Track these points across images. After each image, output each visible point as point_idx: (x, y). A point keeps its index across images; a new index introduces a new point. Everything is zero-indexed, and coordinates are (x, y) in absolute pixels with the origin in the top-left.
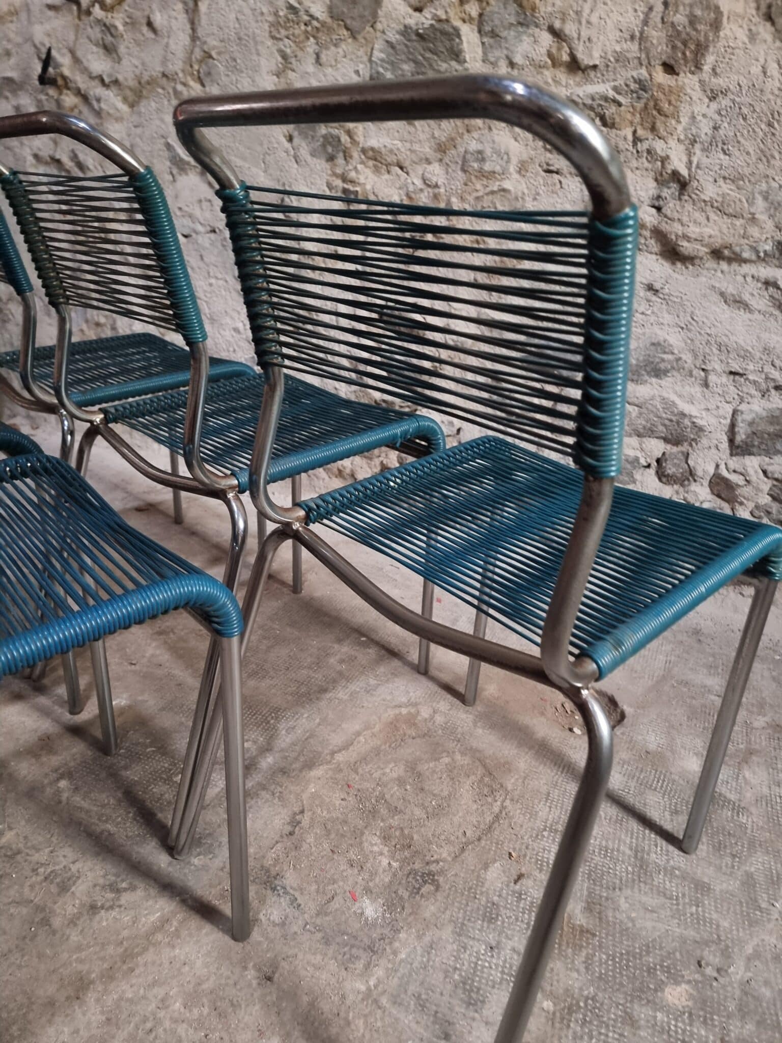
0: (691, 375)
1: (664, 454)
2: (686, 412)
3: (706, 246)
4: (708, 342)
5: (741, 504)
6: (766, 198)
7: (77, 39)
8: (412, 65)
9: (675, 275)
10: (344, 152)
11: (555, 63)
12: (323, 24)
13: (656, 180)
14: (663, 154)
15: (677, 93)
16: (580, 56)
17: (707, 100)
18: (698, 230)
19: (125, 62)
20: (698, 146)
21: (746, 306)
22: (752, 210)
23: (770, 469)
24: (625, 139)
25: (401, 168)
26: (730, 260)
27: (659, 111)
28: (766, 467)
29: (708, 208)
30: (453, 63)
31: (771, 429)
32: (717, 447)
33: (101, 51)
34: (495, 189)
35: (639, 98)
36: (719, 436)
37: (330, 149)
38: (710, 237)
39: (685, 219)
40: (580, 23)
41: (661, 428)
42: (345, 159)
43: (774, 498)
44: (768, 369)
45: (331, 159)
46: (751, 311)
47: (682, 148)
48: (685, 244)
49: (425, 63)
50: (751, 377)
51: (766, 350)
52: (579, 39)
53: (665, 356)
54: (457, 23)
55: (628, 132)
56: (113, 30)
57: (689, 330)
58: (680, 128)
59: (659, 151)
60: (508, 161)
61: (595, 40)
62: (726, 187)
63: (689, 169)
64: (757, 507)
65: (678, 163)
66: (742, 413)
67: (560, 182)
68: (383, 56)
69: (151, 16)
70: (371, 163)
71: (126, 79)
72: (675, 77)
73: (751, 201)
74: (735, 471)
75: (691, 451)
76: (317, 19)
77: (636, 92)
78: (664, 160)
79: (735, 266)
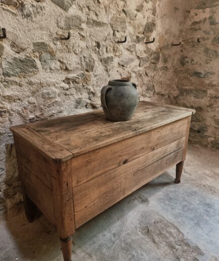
8: (20, 69)
11: (62, 69)
13: (88, 94)
14: (89, 88)
16: (68, 68)
17: (94, 77)
20: (94, 86)
24: (81, 85)
25: (19, 100)
27: (87, 80)
30: (34, 69)
34: (54, 101)
39: (96, 101)
40: (67, 60)
47: (91, 86)
49: (24, 69)
52: (67, 64)
54: (33, 58)
58: (91, 82)
60: (56, 94)
61: (71, 64)
63: (94, 91)
67: (69, 97)
68: (7, 66)
72: (89, 73)
77: (82, 76)
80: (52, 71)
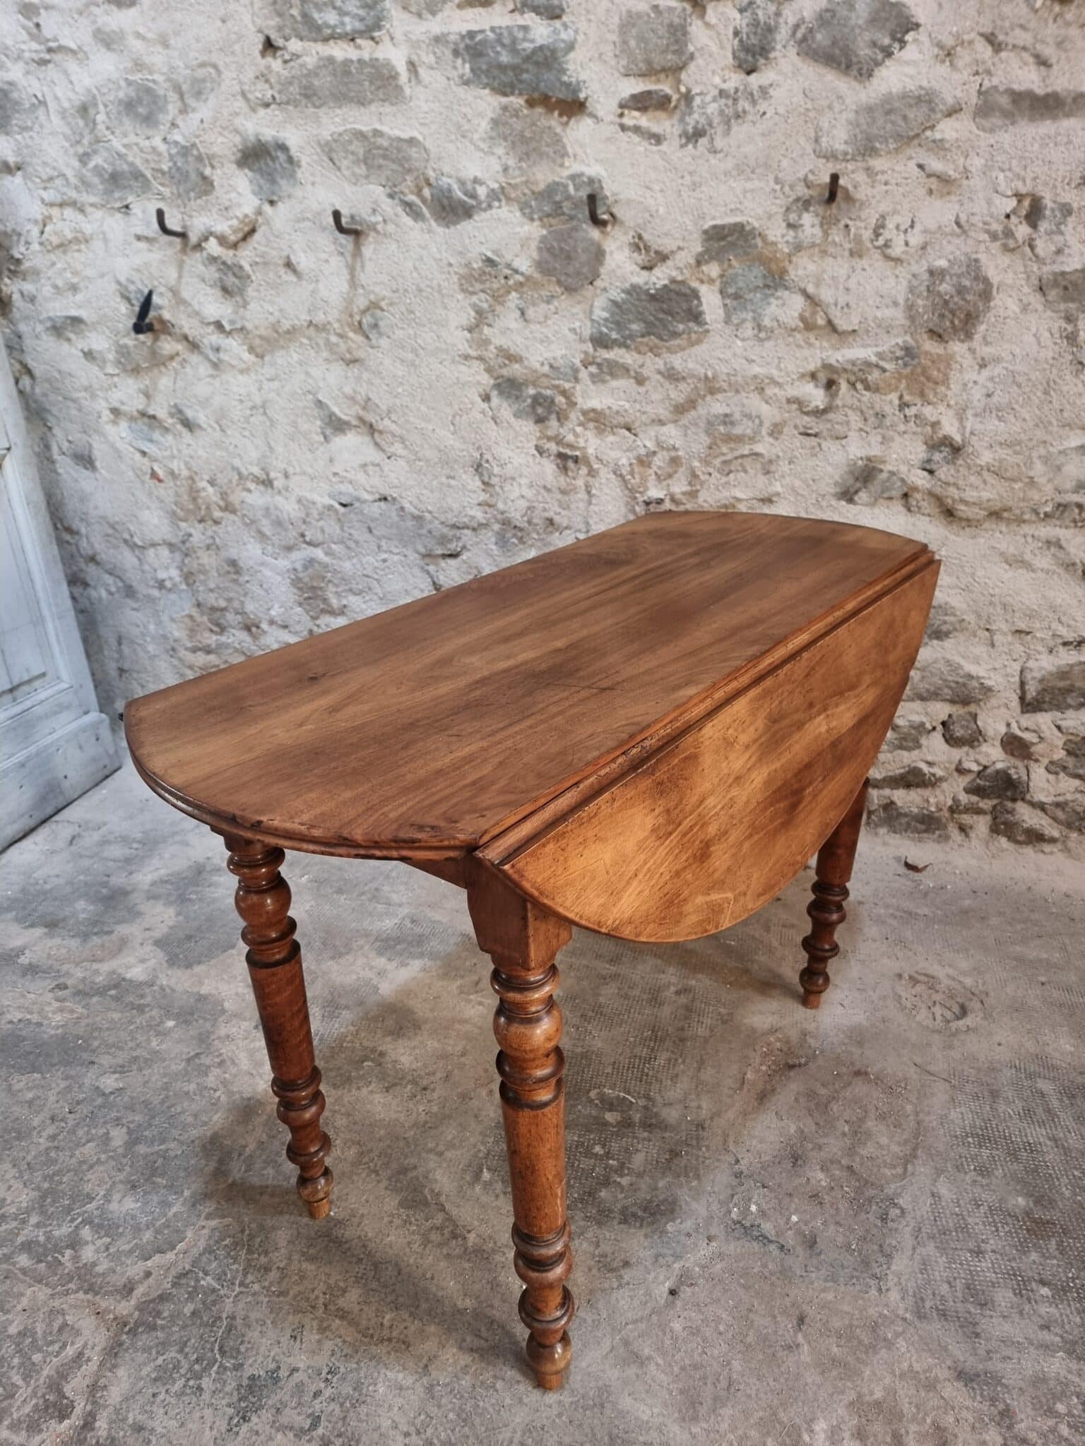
0: (975, 636)
1: (950, 716)
2: (974, 673)
3: (985, 509)
4: (991, 603)
5: (1037, 761)
6: (1046, 463)
7: (180, 277)
8: (643, 325)
9: (953, 537)
10: (558, 413)
11: (809, 326)
12: (528, 278)
13: (926, 443)
14: (933, 419)
15: (948, 360)
16: (836, 321)
17: (977, 367)
18: (975, 494)
19: (252, 306)
20: (970, 413)
21: (1029, 566)
22: (1031, 474)
23: (1063, 724)
24: (891, 402)
25: (629, 429)
26: (1009, 521)
27: (929, 379)
28: (1059, 723)
29: (985, 473)
30: (691, 324)
31: (1062, 684)
32: (1006, 706)
33: (218, 293)
34: (746, 452)
35: (905, 365)
36: (1008, 694)
37: (540, 410)
38: (989, 500)
39: (961, 483)
40: (837, 289)
41: (946, 691)
42: (559, 420)
43: (1069, 753)
44: (1055, 625)
45: (540, 420)
46: (1033, 571)
47: (951, 413)
48: (962, 507)
49: (657, 323)
50: (1038, 635)
51: (1053, 608)
52: (836, 305)
53: (946, 618)
54: (694, 284)
55: (894, 397)
56: (236, 270)
57: (972, 592)
58: (949, 393)
59: (928, 416)
60: (761, 424)
61: (853, 305)
62: (1002, 453)
63: (963, 435)
64: (1052, 763)
65: (950, 428)
66: (1031, 670)
67: (820, 445)
68: (605, 315)
69: (292, 257)
70: (591, 425)
71: (256, 328)
72: (943, 345)
73: (1029, 463)
74: (1027, 729)
75: (979, 711)
76: (522, 274)
77: (902, 358)
78: (935, 425)
79: (1014, 527)
80: (762, 335)
